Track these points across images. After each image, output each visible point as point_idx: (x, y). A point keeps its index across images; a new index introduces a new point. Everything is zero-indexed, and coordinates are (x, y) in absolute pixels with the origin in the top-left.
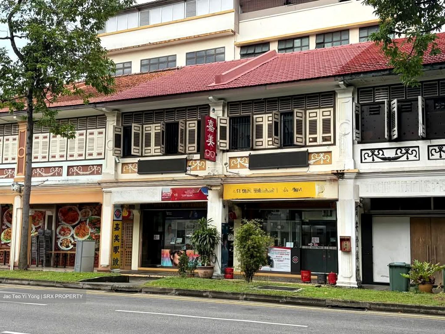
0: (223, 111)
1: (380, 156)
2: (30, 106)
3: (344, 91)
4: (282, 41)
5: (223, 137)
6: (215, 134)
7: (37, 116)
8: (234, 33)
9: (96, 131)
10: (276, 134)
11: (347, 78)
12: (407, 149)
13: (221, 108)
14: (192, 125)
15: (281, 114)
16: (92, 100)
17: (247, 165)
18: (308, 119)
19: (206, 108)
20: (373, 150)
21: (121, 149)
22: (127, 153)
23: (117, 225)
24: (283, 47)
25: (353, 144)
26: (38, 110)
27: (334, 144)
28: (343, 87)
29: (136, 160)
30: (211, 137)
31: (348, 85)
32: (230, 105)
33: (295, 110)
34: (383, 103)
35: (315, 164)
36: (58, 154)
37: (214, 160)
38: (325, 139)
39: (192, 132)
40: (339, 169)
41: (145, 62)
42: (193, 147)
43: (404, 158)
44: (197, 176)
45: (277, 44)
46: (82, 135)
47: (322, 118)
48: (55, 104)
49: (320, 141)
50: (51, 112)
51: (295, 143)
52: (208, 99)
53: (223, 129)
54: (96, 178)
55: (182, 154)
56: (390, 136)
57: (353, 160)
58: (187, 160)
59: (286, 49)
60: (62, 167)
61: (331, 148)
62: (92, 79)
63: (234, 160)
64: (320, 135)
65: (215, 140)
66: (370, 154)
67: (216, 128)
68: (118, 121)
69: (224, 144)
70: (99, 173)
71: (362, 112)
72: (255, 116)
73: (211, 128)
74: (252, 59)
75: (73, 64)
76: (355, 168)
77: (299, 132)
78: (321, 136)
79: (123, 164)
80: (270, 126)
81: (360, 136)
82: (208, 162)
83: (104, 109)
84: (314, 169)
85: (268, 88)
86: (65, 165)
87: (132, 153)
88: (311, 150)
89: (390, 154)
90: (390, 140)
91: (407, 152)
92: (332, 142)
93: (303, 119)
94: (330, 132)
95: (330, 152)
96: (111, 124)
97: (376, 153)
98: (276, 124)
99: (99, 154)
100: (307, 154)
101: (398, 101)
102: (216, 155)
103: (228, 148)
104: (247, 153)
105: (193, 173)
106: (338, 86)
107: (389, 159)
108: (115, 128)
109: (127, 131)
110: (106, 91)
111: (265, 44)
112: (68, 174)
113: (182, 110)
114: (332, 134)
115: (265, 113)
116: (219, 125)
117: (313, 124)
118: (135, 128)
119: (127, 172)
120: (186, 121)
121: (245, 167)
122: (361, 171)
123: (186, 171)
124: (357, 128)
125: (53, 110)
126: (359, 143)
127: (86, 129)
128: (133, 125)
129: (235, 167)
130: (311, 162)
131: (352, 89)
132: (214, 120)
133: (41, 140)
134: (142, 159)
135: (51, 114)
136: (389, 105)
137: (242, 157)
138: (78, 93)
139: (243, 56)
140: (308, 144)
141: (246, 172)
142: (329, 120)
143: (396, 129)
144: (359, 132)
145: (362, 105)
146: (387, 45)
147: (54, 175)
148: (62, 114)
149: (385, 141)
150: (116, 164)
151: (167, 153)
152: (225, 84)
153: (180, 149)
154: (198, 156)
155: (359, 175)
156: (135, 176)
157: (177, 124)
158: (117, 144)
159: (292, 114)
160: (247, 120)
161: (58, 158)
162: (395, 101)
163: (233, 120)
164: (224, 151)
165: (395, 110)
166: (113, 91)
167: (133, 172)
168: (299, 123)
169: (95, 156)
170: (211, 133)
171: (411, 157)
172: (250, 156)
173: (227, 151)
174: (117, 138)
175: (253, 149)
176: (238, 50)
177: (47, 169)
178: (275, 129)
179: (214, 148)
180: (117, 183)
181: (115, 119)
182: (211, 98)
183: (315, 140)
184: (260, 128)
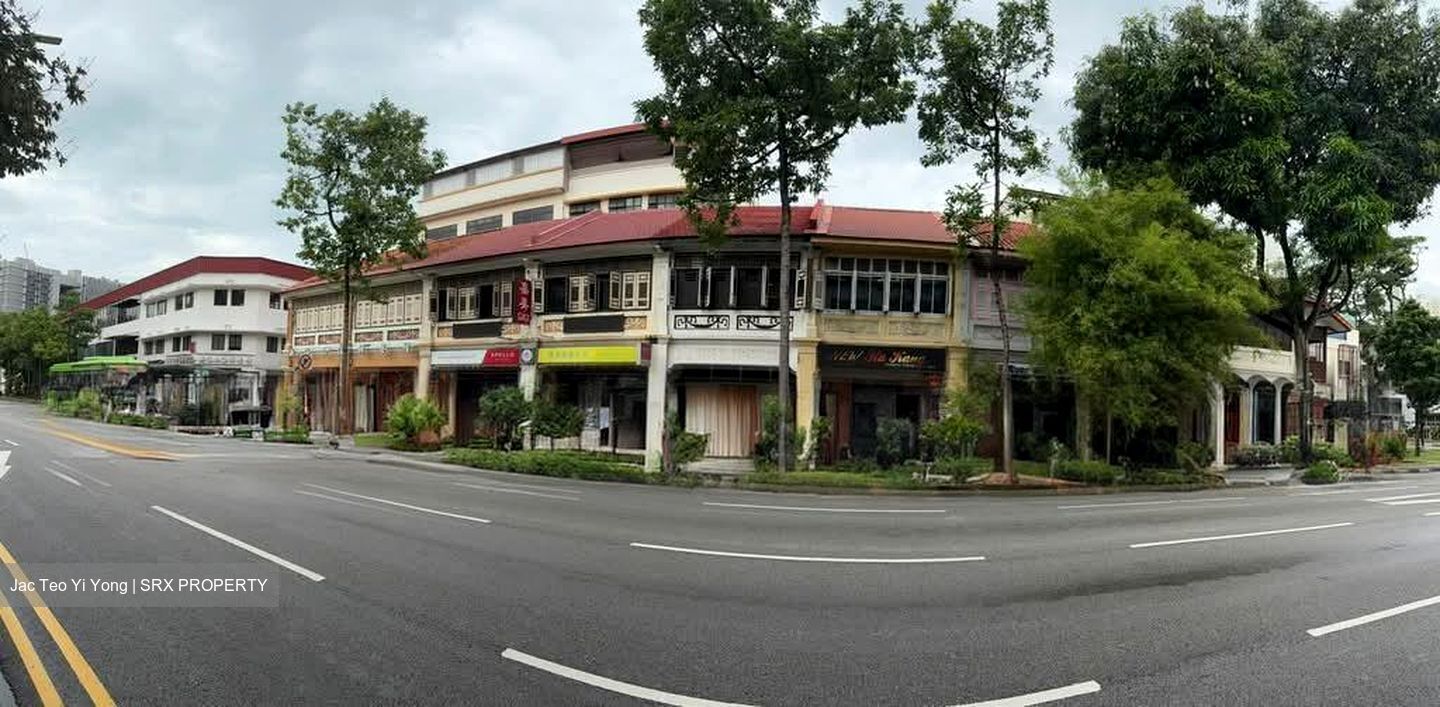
0: (539, 273)
1: (693, 323)
2: (347, 277)
3: (661, 256)
4: (613, 199)
5: (538, 300)
6: (529, 297)
7: (354, 284)
8: (563, 191)
9: (413, 297)
10: (592, 297)
11: (663, 242)
12: (719, 317)
13: (536, 270)
14: (507, 288)
15: (598, 276)
16: (405, 267)
17: (562, 328)
18: (624, 282)
19: (521, 270)
20: (686, 317)
21: (437, 313)
22: (442, 318)
23: (434, 388)
24: (615, 206)
25: (668, 309)
26: (354, 278)
27: (650, 309)
28: (660, 251)
29: (451, 324)
30: (524, 300)
31: (665, 249)
32: (546, 267)
33: (612, 273)
34: (698, 270)
35: (629, 328)
36: (378, 319)
37: (528, 323)
38: (641, 303)
39: (507, 295)
40: (652, 334)
41: (472, 224)
42: (507, 311)
43: (715, 326)
44: (510, 339)
45: (607, 202)
46: (400, 300)
47: (638, 282)
48: (369, 273)
49: (635, 305)
50: (365, 280)
51: (611, 306)
52: (522, 261)
53: (538, 292)
54: (413, 342)
55: (496, 317)
56: (703, 304)
57: (666, 327)
58: (501, 323)
59: (617, 208)
60: (381, 332)
61: (646, 313)
62: (405, 247)
63: (549, 323)
64: (636, 299)
65: (529, 303)
66: (684, 320)
67: (530, 291)
68: (434, 286)
69: (539, 307)
70: (416, 337)
71: (678, 278)
72: (571, 278)
73: (525, 291)
74: (578, 218)
75: (389, 231)
76: (668, 333)
77: (615, 295)
78: (638, 299)
79: (439, 328)
80: (586, 288)
81: (674, 301)
82: (522, 326)
83: (420, 274)
84: (628, 333)
85: (587, 249)
86: (385, 330)
87: (448, 317)
88: (626, 314)
89: (702, 321)
90: (703, 307)
91: (718, 320)
92: (647, 307)
93: (619, 283)
94: (646, 297)
95: (645, 317)
96: (428, 288)
97: (689, 319)
98: (592, 286)
99: (417, 319)
100: (623, 318)
101: (712, 270)
102: (530, 318)
103: (542, 311)
104: (562, 316)
105: (508, 336)
106: (655, 249)
107: (702, 327)
108: (431, 292)
109: (443, 295)
110: (419, 256)
111: (596, 202)
112: (388, 339)
113: (498, 272)
114: (648, 299)
115: (582, 275)
116: (533, 287)
117: (630, 287)
118: (450, 292)
119: (443, 336)
120: (501, 284)
121: (559, 331)
122: (674, 337)
123: (500, 334)
124: (672, 293)
125: (368, 278)
126: (673, 308)
127: (405, 295)
128: (448, 289)
129: (550, 331)
130: (626, 326)
131: (668, 253)
132: (529, 283)
133: (364, 307)
134: (457, 323)
135: (366, 282)
136: (704, 272)
137: (558, 320)
138: (392, 259)
139: (572, 214)
140: (624, 307)
141: (560, 336)
142: (646, 284)
143: (708, 297)
144: (674, 297)
145: (678, 271)
146: (691, 211)
147: (375, 340)
148: (375, 282)
149: (698, 308)
150: (433, 328)
151: (481, 317)
152: (542, 244)
153: (494, 312)
154: (510, 320)
155: (671, 342)
156: (451, 340)
157: (491, 287)
158: (433, 308)
159: (608, 276)
160: (562, 283)
161: (379, 324)
162: (709, 270)
163: (549, 283)
164: (538, 314)
165: (709, 278)
166: (425, 257)
167: (448, 336)
168: (616, 286)
169: (413, 321)
170: (524, 296)
171: (722, 326)
172: (565, 320)
173: (542, 314)
174: (433, 302)
175: (568, 313)
176: (567, 209)
177: (370, 334)
178: (591, 292)
179: (529, 311)
180: (433, 348)
181: (431, 282)
182: (525, 259)
183: (631, 304)
184: (576, 291)
